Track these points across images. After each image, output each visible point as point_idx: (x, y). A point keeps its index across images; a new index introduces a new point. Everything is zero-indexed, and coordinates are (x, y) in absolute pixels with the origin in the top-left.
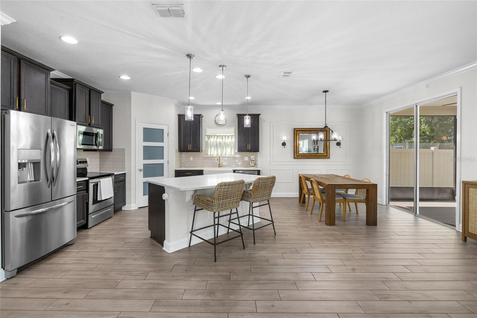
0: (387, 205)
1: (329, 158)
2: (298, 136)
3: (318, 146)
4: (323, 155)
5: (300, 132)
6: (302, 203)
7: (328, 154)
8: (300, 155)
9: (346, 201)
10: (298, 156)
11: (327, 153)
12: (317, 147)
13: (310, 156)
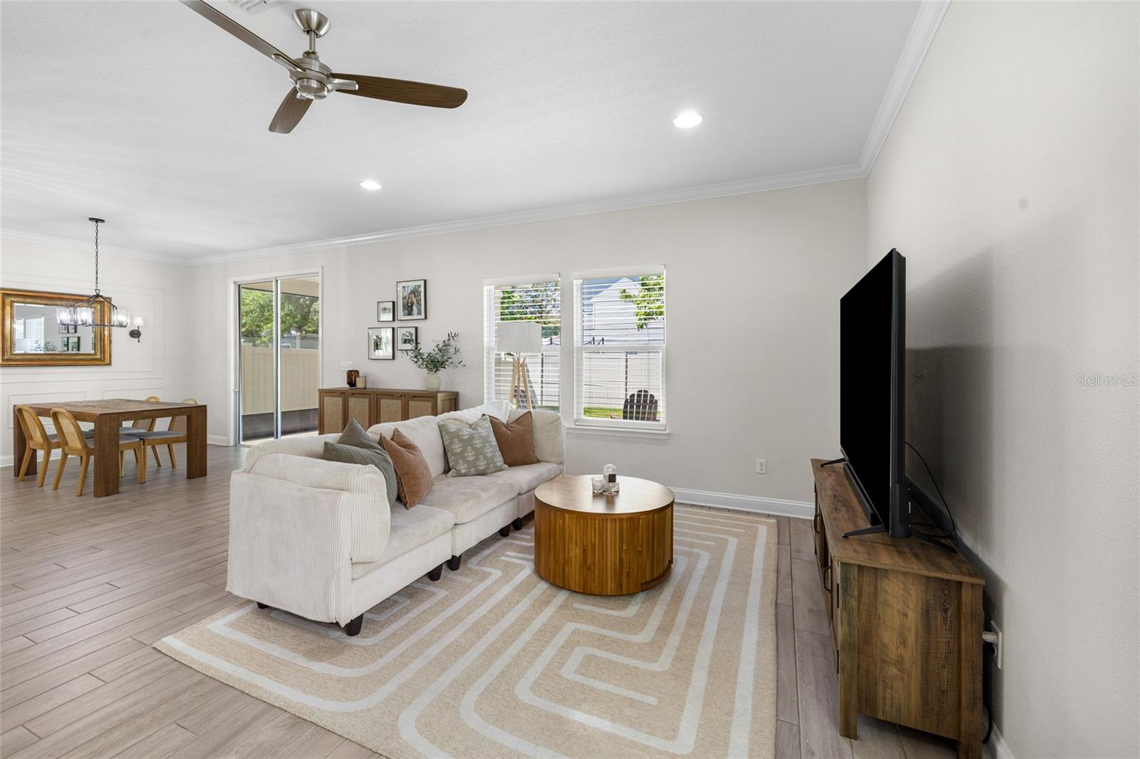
0: (236, 445)
1: (110, 364)
2: (8, 308)
3: (79, 338)
4: (92, 357)
5: (13, 299)
6: (26, 475)
7: (107, 355)
8: (18, 357)
9: (146, 444)
10: (8, 360)
11: (103, 352)
12: (76, 340)
13: (51, 360)
